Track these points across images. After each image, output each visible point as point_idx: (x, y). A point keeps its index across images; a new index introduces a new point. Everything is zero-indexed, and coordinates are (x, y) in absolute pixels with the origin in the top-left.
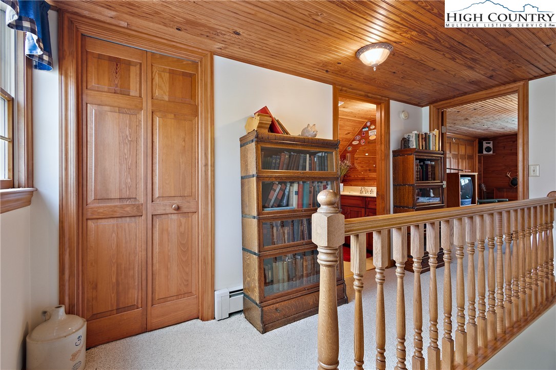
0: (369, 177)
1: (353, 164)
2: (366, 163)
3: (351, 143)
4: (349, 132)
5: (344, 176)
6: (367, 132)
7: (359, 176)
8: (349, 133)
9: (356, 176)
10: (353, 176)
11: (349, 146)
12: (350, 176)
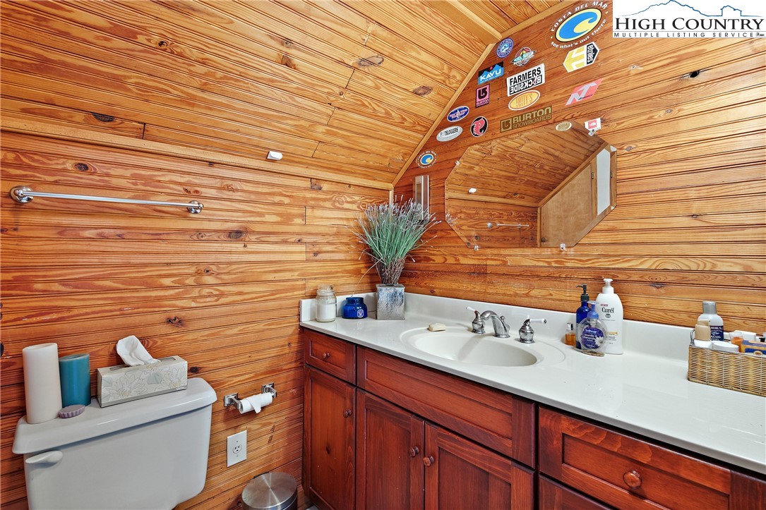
0: (505, 263)
1: (441, 214)
2: (469, 216)
3: (434, 136)
4: (429, 83)
5: (408, 259)
6: (501, 81)
7: (463, 261)
8: (427, 90)
9: (451, 260)
10: (438, 259)
11: (425, 149)
12: (428, 259)
